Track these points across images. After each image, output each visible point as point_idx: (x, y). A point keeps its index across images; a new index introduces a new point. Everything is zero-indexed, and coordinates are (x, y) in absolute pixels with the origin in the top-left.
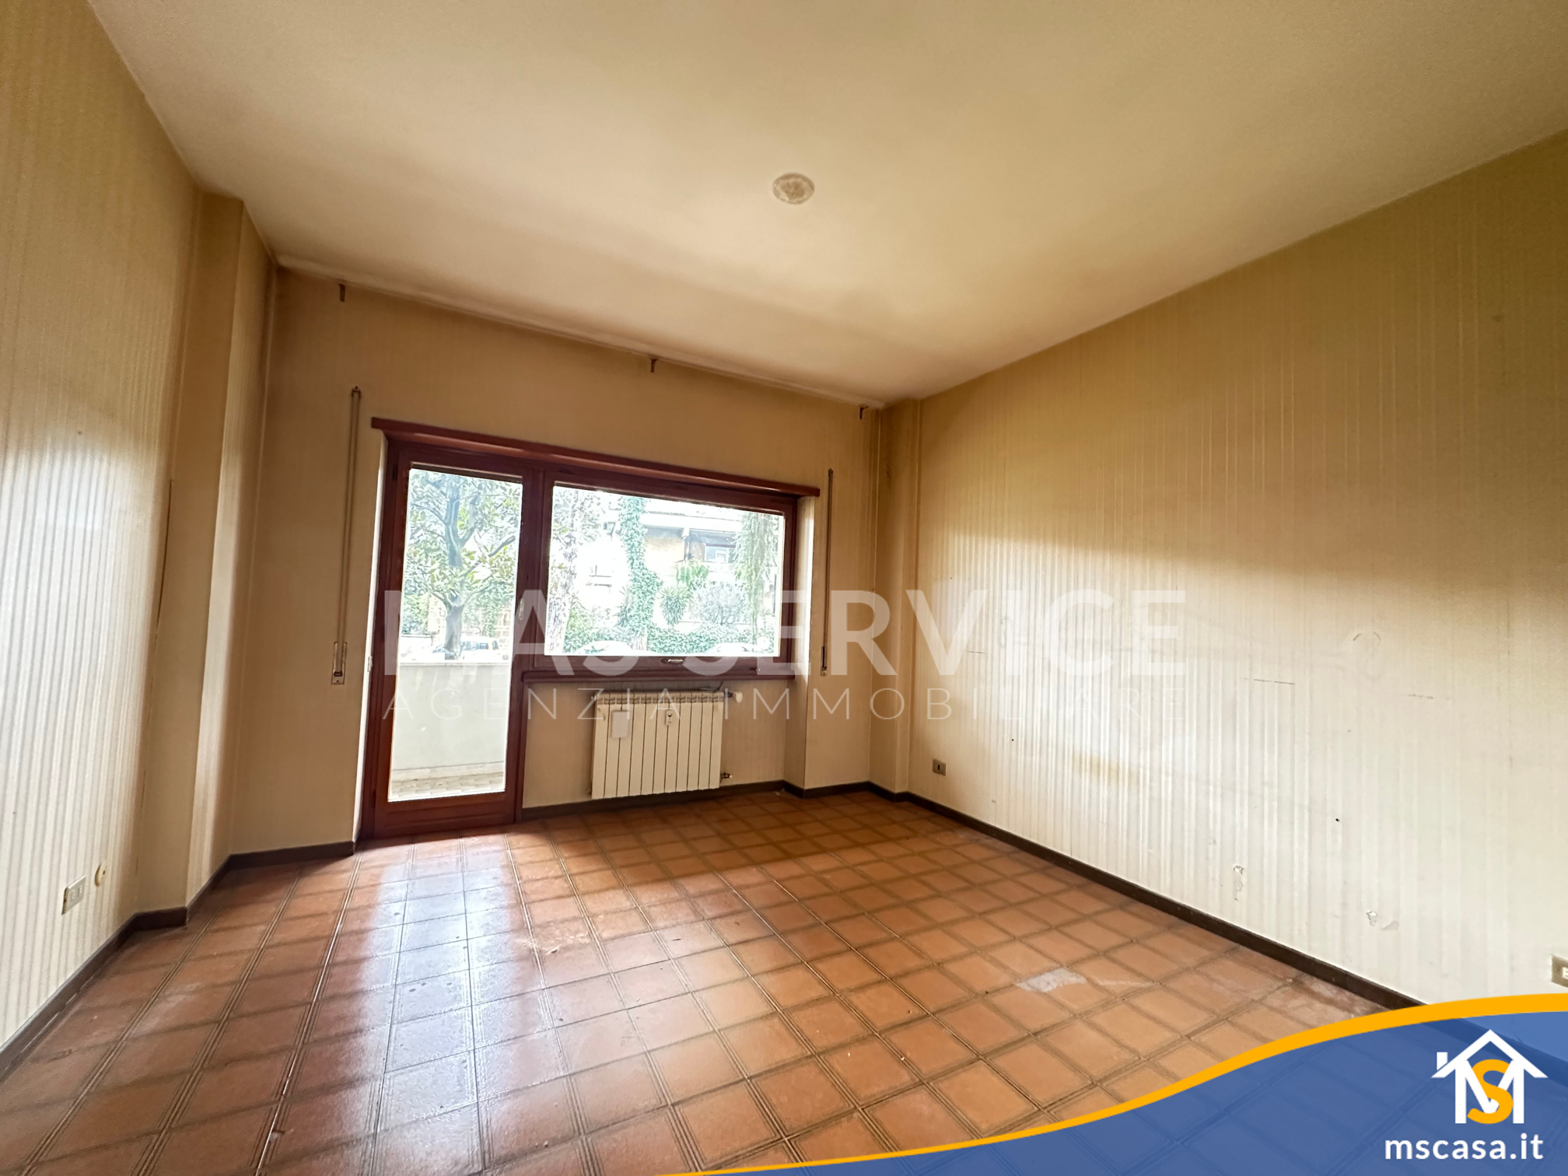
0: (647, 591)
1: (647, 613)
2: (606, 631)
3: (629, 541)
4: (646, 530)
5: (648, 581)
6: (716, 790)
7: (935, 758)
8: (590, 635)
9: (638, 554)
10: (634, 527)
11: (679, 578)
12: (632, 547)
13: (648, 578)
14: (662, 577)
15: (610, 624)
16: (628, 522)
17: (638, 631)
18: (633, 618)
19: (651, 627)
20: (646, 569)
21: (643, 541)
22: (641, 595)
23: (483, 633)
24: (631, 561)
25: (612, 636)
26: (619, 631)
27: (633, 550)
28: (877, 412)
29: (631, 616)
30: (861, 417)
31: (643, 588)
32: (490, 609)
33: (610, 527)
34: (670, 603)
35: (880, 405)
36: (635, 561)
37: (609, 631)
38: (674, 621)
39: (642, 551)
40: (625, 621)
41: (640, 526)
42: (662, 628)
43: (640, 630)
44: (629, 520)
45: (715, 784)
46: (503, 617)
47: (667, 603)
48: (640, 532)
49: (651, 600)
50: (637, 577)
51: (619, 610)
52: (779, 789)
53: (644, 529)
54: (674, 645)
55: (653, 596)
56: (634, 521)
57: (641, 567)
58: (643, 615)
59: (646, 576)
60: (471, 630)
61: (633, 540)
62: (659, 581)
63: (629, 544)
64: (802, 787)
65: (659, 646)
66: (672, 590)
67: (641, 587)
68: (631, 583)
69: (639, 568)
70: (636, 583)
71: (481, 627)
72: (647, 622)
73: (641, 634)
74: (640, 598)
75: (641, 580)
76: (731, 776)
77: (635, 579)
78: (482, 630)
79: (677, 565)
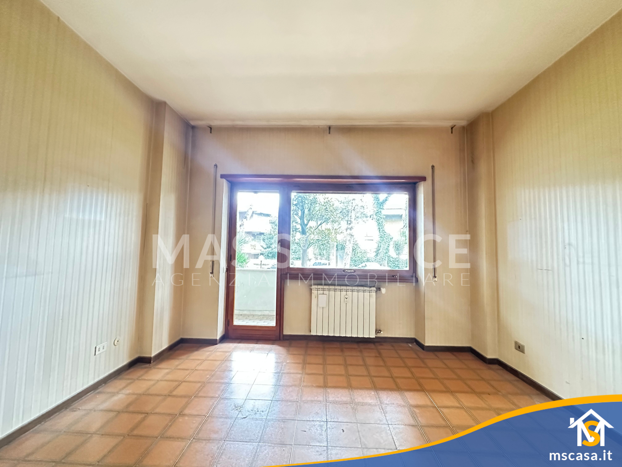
0: (386, 241)
1: (387, 251)
2: (370, 258)
3: (378, 221)
4: (385, 217)
5: (386, 237)
6: (373, 338)
7: (516, 340)
8: (364, 260)
9: (382, 227)
10: (380, 215)
11: (402, 235)
12: (379, 224)
13: (386, 236)
14: (392, 235)
15: (372, 255)
16: (377, 214)
17: (383, 258)
18: (381, 253)
19: (389, 257)
20: (386, 232)
21: (384, 221)
22: (384, 243)
23: (326, 259)
24: (379, 230)
25: (373, 260)
26: (376, 259)
27: (380, 225)
28: (463, 127)
29: (380, 252)
30: (452, 133)
31: (385, 240)
32: (328, 250)
33: (372, 216)
34: (397, 246)
35: (464, 123)
36: (381, 229)
37: (371, 258)
38: (398, 254)
39: (383, 225)
40: (378, 254)
41: (382, 215)
42: (394, 257)
43: (384, 258)
44: (377, 213)
45: (373, 336)
46: (332, 253)
47: (396, 246)
48: (382, 217)
49: (388, 245)
50: (382, 236)
51: (375, 250)
52: (411, 343)
53: (384, 216)
54: (399, 264)
55: (389, 244)
56: (380, 213)
57: (383, 232)
58: (385, 251)
59: (386, 235)
60: (322, 258)
61: (379, 221)
62: (391, 237)
63: (378, 223)
64: (423, 343)
65: (393, 265)
66: (398, 241)
67: (384, 240)
68: (380, 239)
69: (382, 232)
70: (381, 239)
71: (325, 257)
72: (387, 254)
73: (384, 259)
74: (383, 244)
75: (383, 237)
76: (382, 332)
77: (381, 237)
78: (326, 258)
79: (400, 231)
